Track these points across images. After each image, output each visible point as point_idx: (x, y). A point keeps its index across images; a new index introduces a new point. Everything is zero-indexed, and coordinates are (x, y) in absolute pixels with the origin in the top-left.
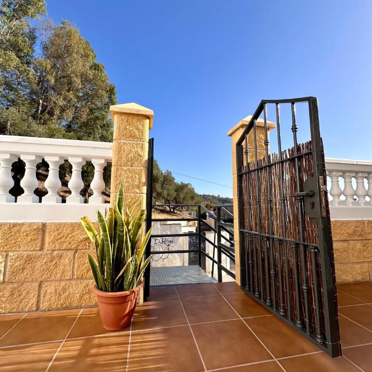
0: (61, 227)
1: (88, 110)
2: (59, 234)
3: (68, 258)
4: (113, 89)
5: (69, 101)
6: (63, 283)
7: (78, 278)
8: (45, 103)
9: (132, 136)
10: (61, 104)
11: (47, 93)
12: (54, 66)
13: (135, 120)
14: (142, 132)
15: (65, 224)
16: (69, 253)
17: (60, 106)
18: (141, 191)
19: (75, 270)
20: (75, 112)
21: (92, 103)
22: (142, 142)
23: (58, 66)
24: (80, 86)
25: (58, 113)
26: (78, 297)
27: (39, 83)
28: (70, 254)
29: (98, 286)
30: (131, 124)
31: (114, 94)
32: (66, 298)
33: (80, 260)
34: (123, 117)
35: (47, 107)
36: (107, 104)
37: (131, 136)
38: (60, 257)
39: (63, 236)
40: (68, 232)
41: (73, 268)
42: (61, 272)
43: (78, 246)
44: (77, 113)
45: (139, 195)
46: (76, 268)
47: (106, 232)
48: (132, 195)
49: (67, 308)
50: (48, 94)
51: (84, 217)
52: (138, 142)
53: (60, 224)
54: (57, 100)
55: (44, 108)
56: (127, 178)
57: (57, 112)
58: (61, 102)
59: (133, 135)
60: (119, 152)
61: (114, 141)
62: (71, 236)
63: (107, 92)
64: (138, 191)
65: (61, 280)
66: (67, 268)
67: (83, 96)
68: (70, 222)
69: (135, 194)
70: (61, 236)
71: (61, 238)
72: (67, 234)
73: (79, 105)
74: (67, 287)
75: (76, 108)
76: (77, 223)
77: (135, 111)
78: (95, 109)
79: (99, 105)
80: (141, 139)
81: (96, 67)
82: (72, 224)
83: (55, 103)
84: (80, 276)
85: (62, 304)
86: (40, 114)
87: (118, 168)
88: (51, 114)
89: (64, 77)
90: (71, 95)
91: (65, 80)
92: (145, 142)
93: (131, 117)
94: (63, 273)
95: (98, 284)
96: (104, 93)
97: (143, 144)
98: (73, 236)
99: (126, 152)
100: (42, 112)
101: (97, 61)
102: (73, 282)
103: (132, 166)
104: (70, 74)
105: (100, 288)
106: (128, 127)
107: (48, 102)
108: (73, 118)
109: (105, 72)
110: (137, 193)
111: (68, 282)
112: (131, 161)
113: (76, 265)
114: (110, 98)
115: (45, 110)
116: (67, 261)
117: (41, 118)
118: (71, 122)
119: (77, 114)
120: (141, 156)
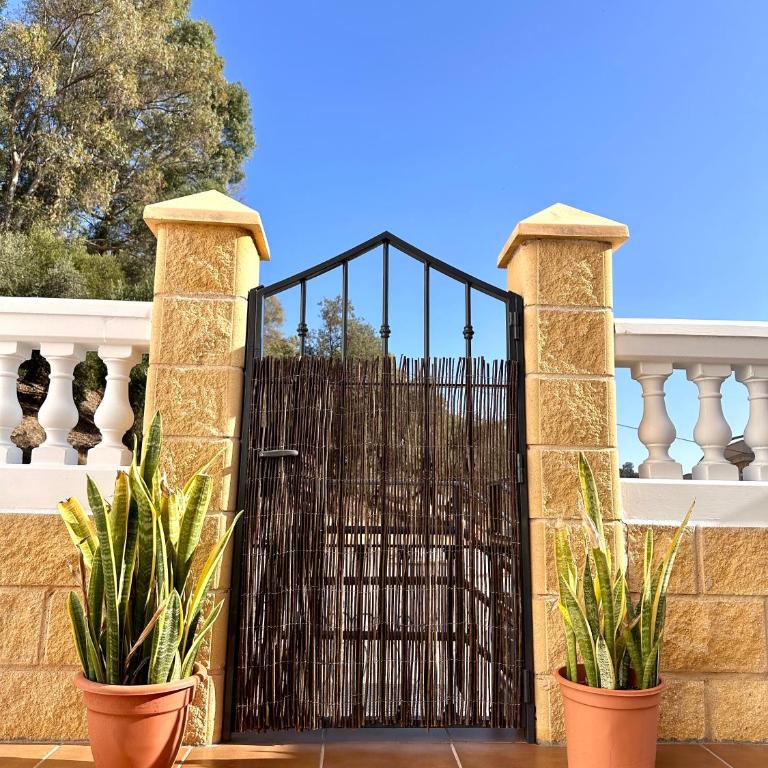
0: (16, 526)
1: (160, 175)
2: (10, 544)
3: (29, 609)
4: (240, 101)
5: (102, 151)
6: (16, 675)
7: (52, 665)
8: (30, 164)
9: (203, 285)
10: (76, 161)
11: (35, 131)
12: (58, 45)
13: (210, 241)
14: (229, 273)
15: (25, 518)
16: (31, 596)
17: (75, 169)
18: (222, 431)
19: (46, 643)
20: (120, 187)
21: (174, 153)
22: (229, 300)
23: (73, 43)
24: (135, 101)
25: (68, 192)
26: (50, 714)
27: (13, 101)
28: (35, 597)
29: (88, 673)
30: (201, 249)
31: (242, 118)
32: (21, 716)
33: (58, 616)
34: (180, 234)
35: (34, 174)
36: (218, 154)
37: (199, 283)
38: (11, 606)
39: (20, 549)
40: (31, 537)
41: (41, 637)
42: (11, 644)
43: (55, 577)
44: (126, 187)
45: (217, 441)
46: (48, 635)
47: (106, 530)
48: (198, 442)
49: (21, 740)
50: (39, 133)
51: (69, 500)
52: (219, 300)
53: (13, 518)
54: (67, 151)
55: (29, 177)
56: (185, 396)
57: (65, 190)
58: (78, 156)
59: (204, 280)
60: (167, 327)
61: (155, 298)
62: (38, 549)
63: (220, 113)
64: (214, 431)
65: (10, 666)
66: (27, 635)
67: (145, 132)
68: (37, 512)
69: (205, 440)
70: (14, 548)
71: (14, 554)
72: (29, 543)
73: (132, 163)
74: (24, 684)
75: (124, 170)
76: (53, 516)
77: (212, 217)
78: (182, 172)
79: (196, 156)
80: (227, 290)
81: (186, 35)
82: (41, 519)
83: (58, 160)
84: (58, 658)
85: (9, 729)
86: (15, 199)
87: (164, 371)
88: (47, 195)
89: (88, 76)
90: (108, 131)
91: (92, 84)
92: (238, 300)
93: (201, 231)
94: (16, 647)
95: (86, 668)
96: (209, 116)
97: (230, 304)
98: (42, 552)
99: (184, 326)
100: (21, 192)
101: (190, 17)
102: (41, 675)
103: (200, 363)
104: (108, 64)
105: (91, 676)
106: (190, 260)
107: (39, 160)
108: (114, 207)
109: (215, 47)
110: (213, 436)
111: (27, 674)
112: (200, 352)
113: (49, 628)
114: (229, 129)
115: (30, 182)
116: (26, 616)
117: (16, 210)
118: (106, 218)
119: (126, 192)
120: (224, 337)
